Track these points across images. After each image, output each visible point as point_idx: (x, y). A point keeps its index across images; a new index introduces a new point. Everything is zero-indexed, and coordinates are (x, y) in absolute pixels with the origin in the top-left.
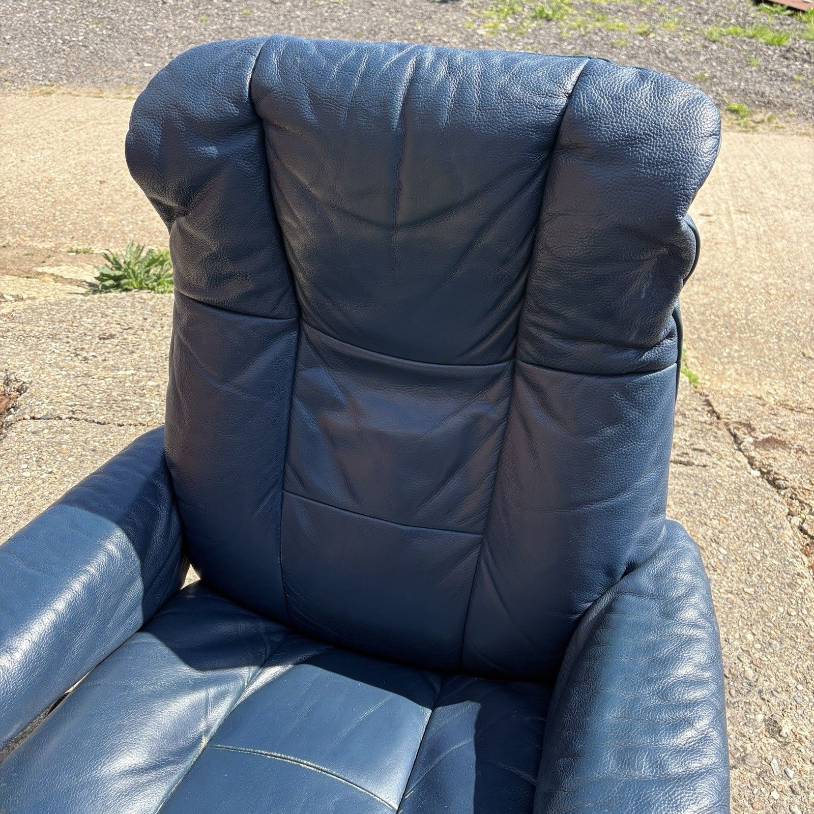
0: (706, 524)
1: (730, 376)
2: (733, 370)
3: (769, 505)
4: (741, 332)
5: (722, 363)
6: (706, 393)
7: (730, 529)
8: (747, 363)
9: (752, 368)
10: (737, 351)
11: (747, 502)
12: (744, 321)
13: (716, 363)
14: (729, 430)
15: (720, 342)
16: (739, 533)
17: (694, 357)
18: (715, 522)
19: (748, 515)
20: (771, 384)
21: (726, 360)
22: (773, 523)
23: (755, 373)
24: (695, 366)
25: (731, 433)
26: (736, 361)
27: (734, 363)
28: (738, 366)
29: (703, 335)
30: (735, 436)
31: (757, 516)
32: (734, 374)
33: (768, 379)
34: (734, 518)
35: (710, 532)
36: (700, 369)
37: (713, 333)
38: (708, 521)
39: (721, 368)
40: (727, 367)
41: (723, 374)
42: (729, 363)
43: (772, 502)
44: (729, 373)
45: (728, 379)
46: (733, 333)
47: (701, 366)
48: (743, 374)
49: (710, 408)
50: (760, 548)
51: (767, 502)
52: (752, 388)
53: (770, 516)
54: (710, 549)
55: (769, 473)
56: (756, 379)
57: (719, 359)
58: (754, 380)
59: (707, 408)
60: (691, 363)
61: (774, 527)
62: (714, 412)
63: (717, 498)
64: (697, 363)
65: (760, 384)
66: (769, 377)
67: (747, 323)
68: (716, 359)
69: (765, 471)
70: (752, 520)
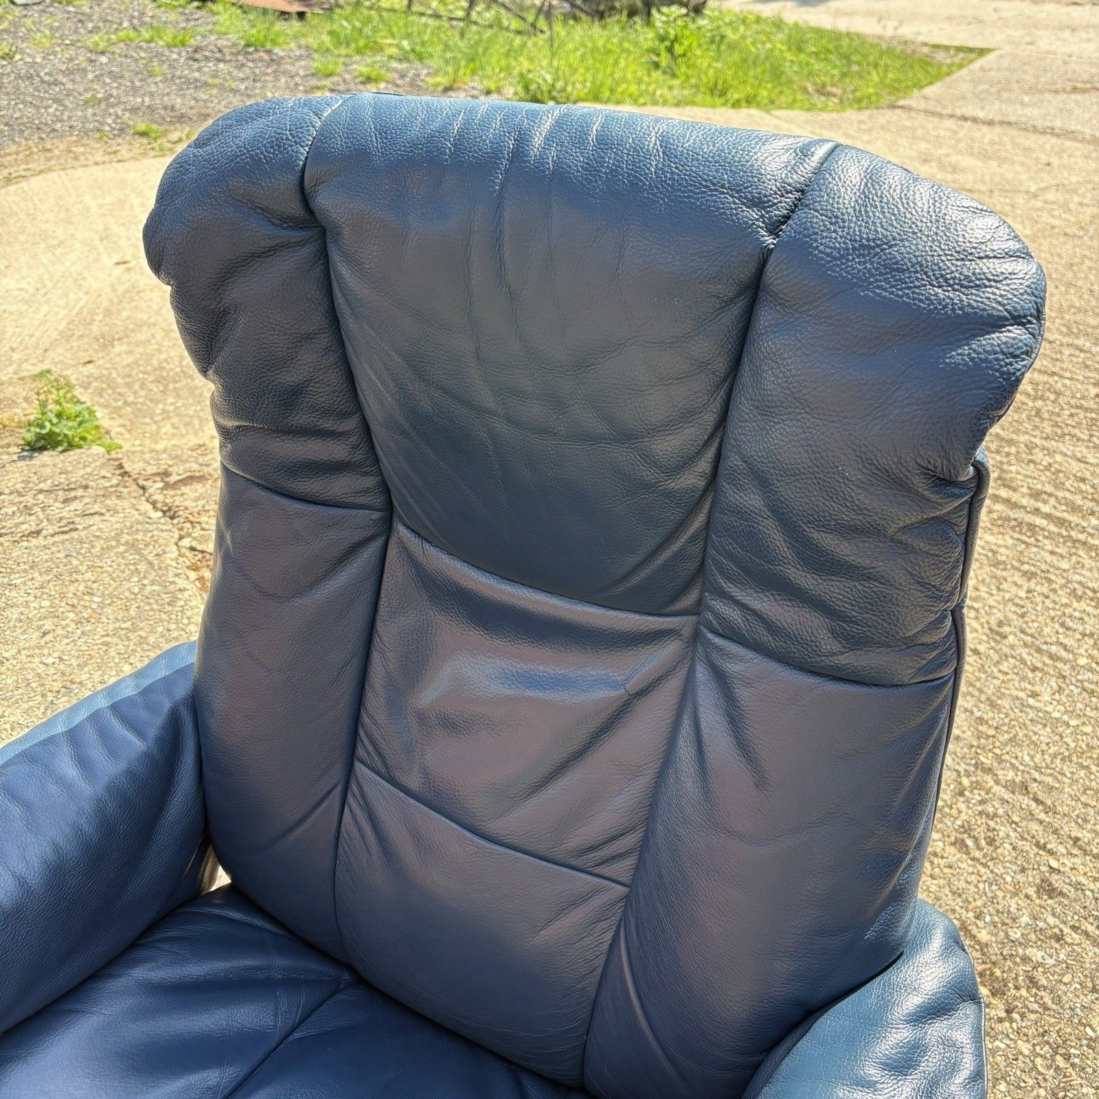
0: (77, 580)
1: (165, 433)
2: (169, 426)
3: (152, 536)
4: (176, 382)
5: (155, 422)
6: (120, 455)
7: (105, 575)
8: (185, 413)
10: (172, 404)
11: (127, 543)
12: (178, 370)
13: (148, 424)
14: (137, 484)
15: (151, 400)
16: (114, 575)
17: (120, 426)
18: (88, 576)
19: (126, 554)
21: (160, 418)
22: (155, 552)
23: (196, 421)
24: (122, 434)
25: (140, 487)
26: (172, 415)
27: (169, 418)
28: (175, 420)
29: (130, 399)
30: (144, 488)
31: (138, 552)
32: (171, 430)
34: (109, 563)
35: (81, 588)
36: (128, 436)
37: (143, 393)
38: (80, 577)
39: (154, 428)
40: (162, 424)
41: (158, 433)
42: (163, 419)
43: (155, 533)
44: (164, 430)
46: (166, 386)
48: (181, 426)
49: (122, 471)
50: (139, 581)
51: (150, 535)
53: (151, 547)
54: (82, 603)
55: (169, 510)
57: (152, 419)
59: (118, 472)
60: (117, 433)
61: (156, 555)
62: (126, 473)
63: (92, 551)
64: (123, 431)
67: (182, 371)
68: (147, 420)
69: (165, 508)
70: (131, 557)
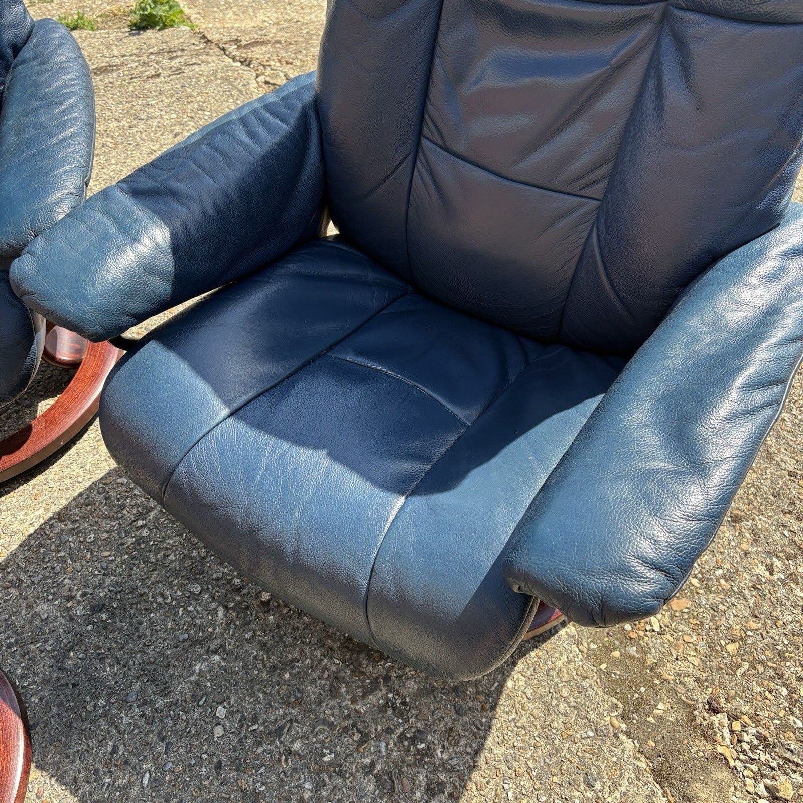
0: (192, 102)
1: (230, 19)
2: (231, 13)
3: (239, 74)
5: (221, 11)
6: (202, 30)
7: (210, 98)
8: (241, 4)
9: (247, 6)
11: (222, 78)
13: (216, 12)
14: (219, 47)
16: (217, 98)
17: (196, 13)
18: (199, 98)
19: (223, 85)
20: (265, 14)
21: (224, 7)
22: (242, 84)
23: (250, 10)
24: (199, 19)
25: (221, 49)
26: (232, 5)
27: (231, 7)
28: (235, 9)
30: (224, 49)
31: (230, 83)
32: (233, 17)
33: (261, 11)
34: (212, 91)
35: (196, 106)
36: (203, 21)
38: (193, 100)
39: (221, 14)
40: (225, 12)
41: (224, 19)
42: (227, 8)
43: (240, 71)
44: (228, 16)
45: (229, 21)
47: (204, 19)
48: (241, 14)
49: (206, 40)
50: (234, 102)
51: (237, 73)
52: (249, 22)
53: (239, 80)
54: (197, 116)
55: (246, 60)
56: (252, 14)
57: (219, 8)
58: (250, 15)
59: (202, 41)
60: (195, 18)
61: (243, 85)
62: (209, 41)
63: (199, 83)
64: (199, 17)
65: (256, 17)
66: (262, 9)
68: (215, 9)
69: (243, 60)
70: (226, 87)
